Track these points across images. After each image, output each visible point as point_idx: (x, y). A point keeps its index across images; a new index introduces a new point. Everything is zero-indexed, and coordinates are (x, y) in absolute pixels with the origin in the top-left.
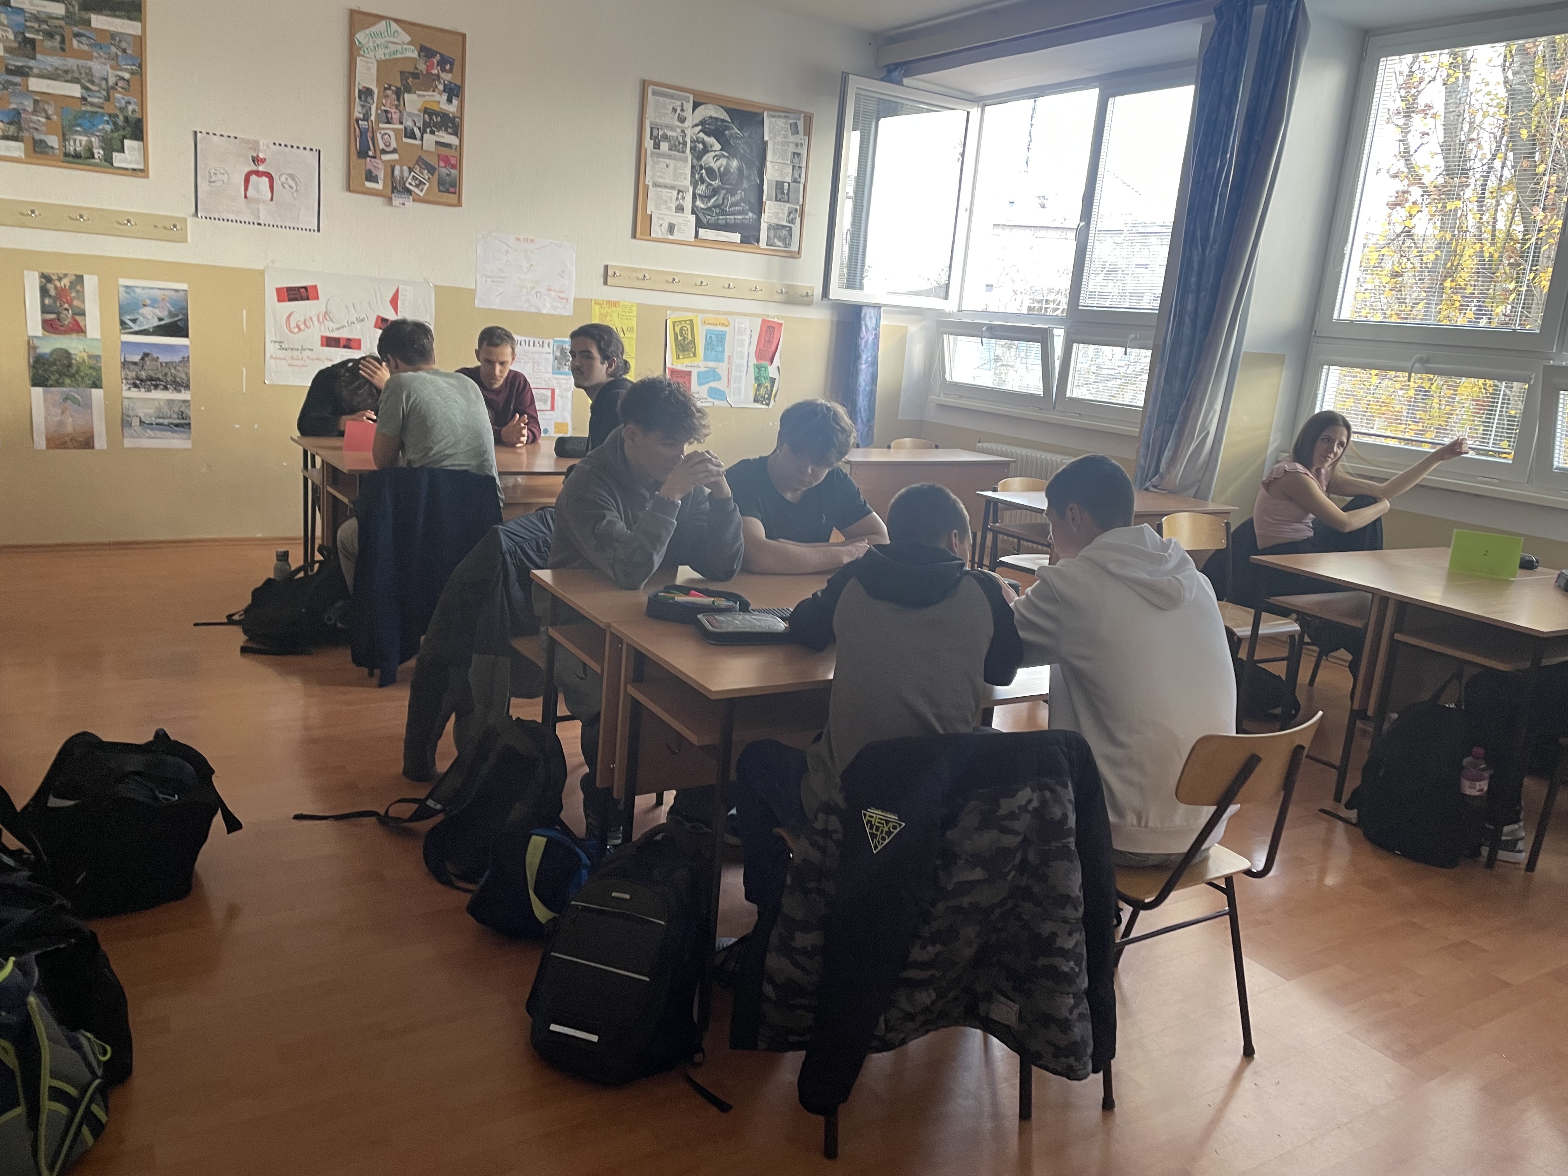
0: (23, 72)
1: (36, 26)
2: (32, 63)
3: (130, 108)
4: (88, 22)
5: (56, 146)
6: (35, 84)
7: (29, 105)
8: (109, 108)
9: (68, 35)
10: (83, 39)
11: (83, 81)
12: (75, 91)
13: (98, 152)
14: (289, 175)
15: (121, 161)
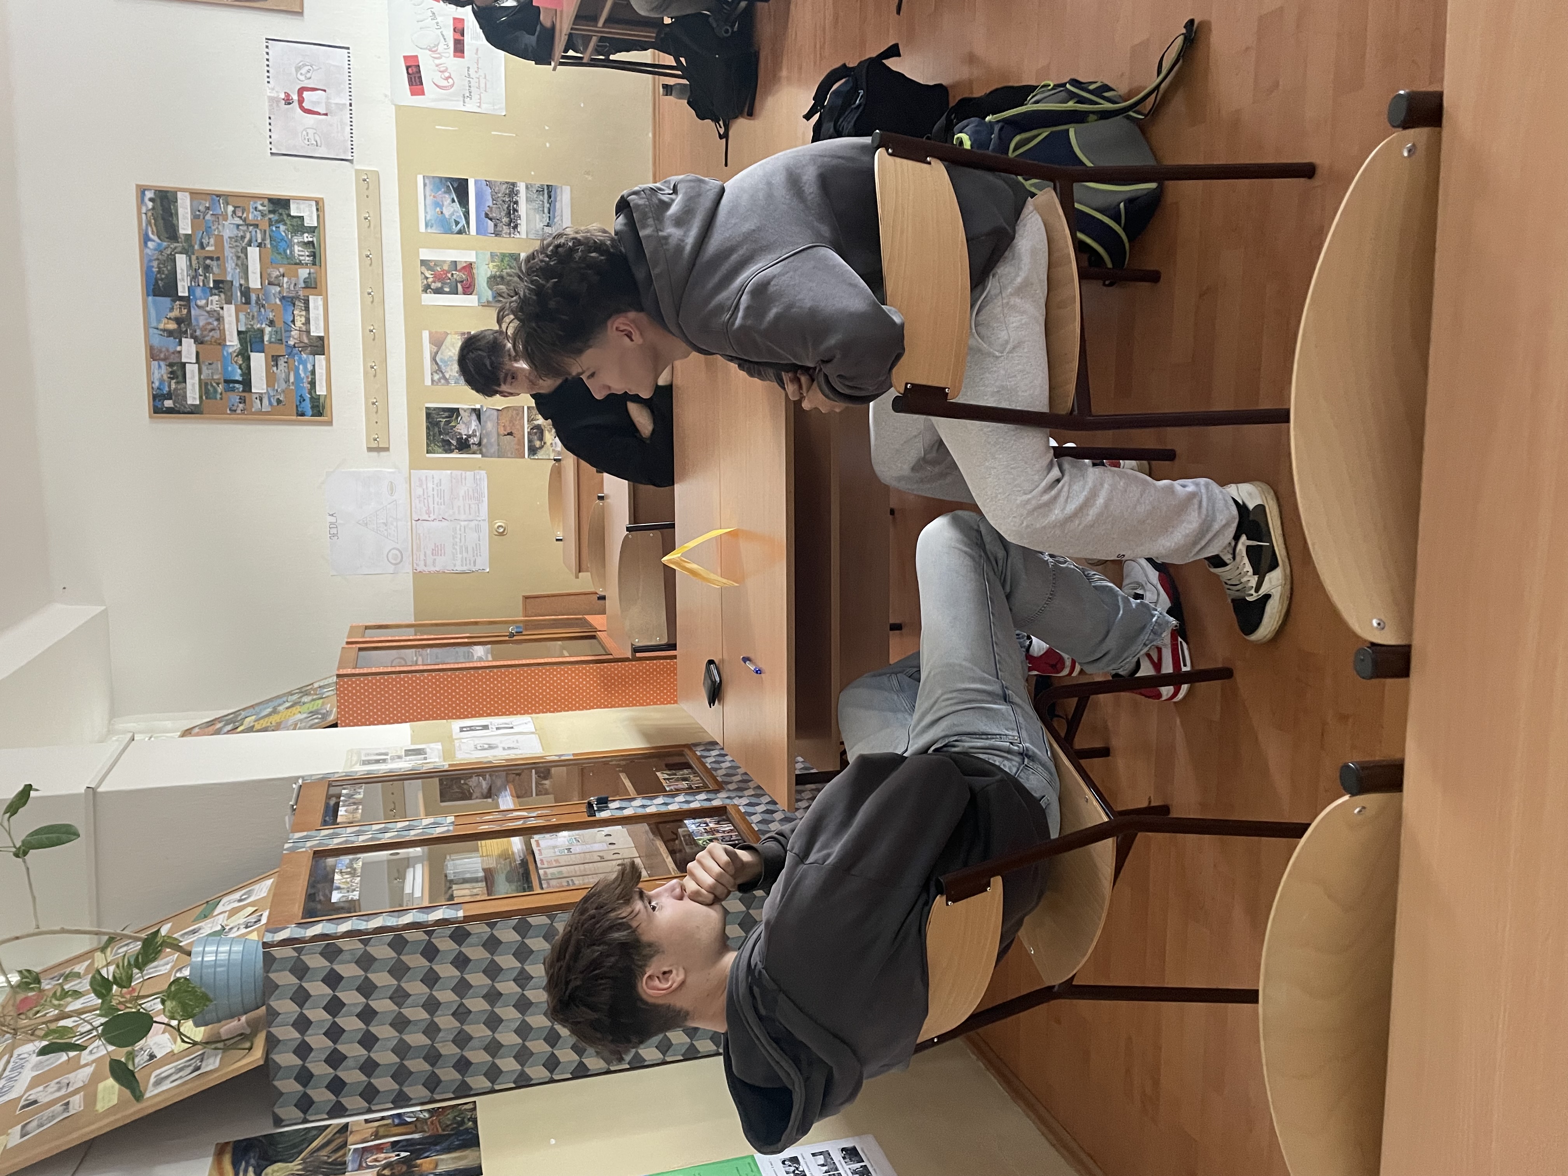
0: (246, 292)
1: (201, 278)
2: (236, 284)
3: (260, 208)
4: (188, 236)
5: (307, 271)
6: (255, 282)
7: (275, 289)
8: (264, 225)
9: (203, 254)
10: (205, 241)
11: (244, 245)
12: (253, 253)
13: (307, 237)
14: (297, 71)
15: (311, 220)
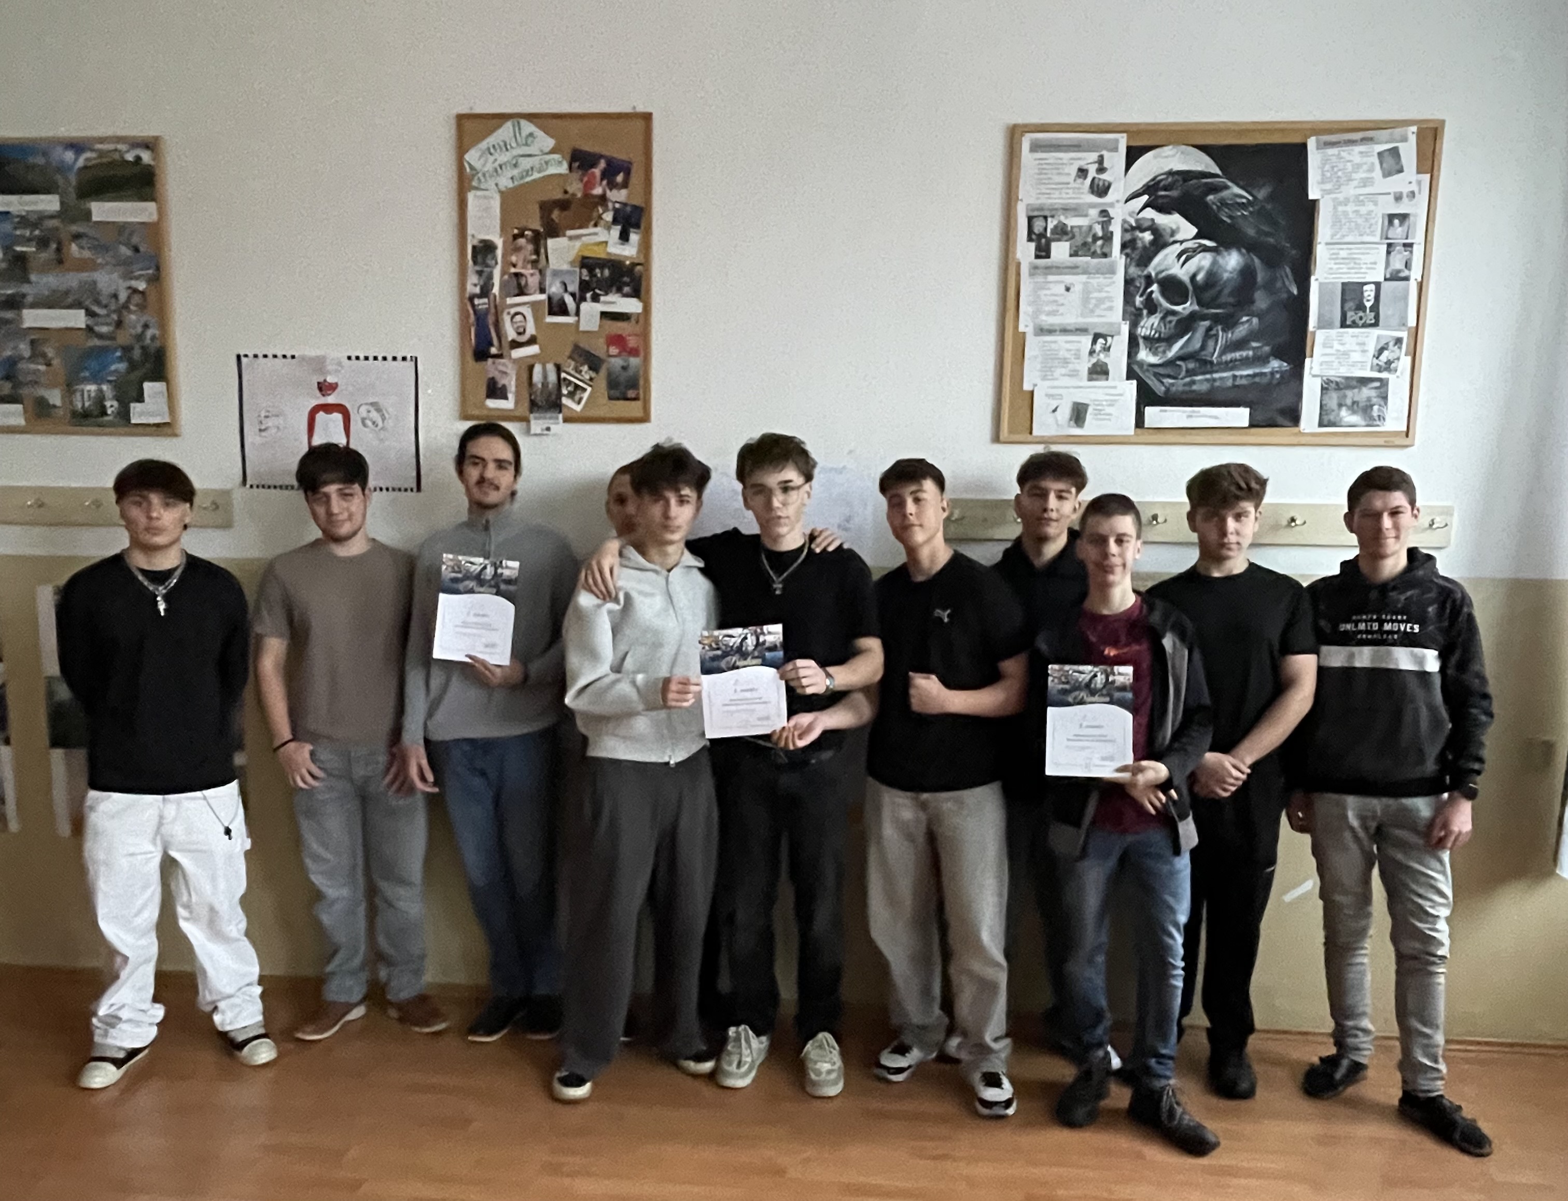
0: (15, 303)
1: (27, 233)
2: (25, 289)
3: (149, 333)
4: (88, 214)
5: (58, 402)
6: (32, 318)
7: (24, 349)
8: (123, 338)
9: (64, 236)
10: (84, 242)
11: (87, 303)
12: (77, 319)
13: (111, 405)
14: (372, 404)
15: (141, 414)
